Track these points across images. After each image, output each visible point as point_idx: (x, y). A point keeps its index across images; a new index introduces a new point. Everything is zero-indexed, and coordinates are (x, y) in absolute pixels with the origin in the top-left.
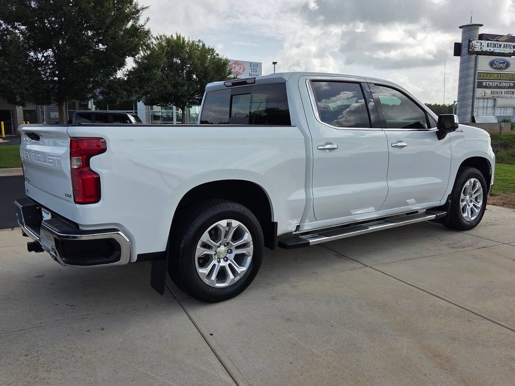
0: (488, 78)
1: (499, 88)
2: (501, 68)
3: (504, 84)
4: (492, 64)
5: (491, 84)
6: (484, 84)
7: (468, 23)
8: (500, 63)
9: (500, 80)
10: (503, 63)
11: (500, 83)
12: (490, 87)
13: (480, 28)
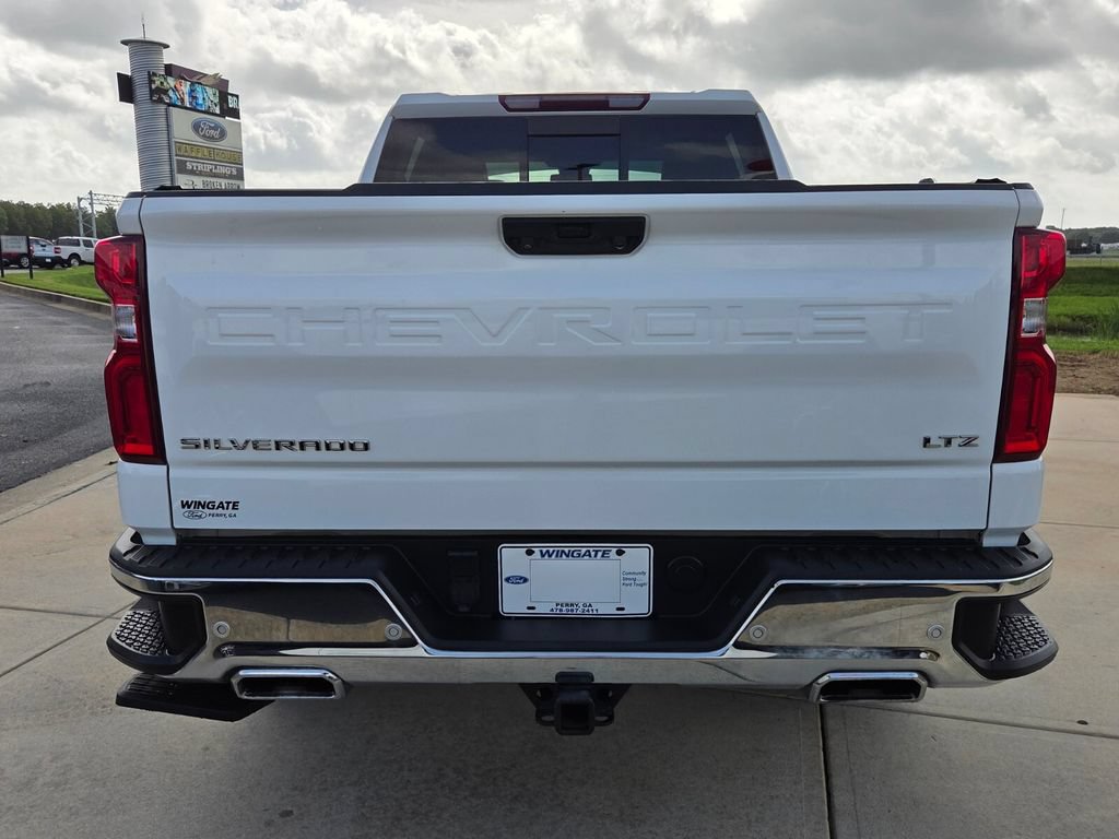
0: (194, 155)
1: (215, 176)
2: (212, 138)
3: (222, 170)
4: (196, 127)
5: (200, 167)
6: (189, 166)
7: (139, 36)
8: (211, 128)
9: (214, 160)
10: (215, 128)
11: (216, 166)
12: (201, 174)
13: (164, 50)
